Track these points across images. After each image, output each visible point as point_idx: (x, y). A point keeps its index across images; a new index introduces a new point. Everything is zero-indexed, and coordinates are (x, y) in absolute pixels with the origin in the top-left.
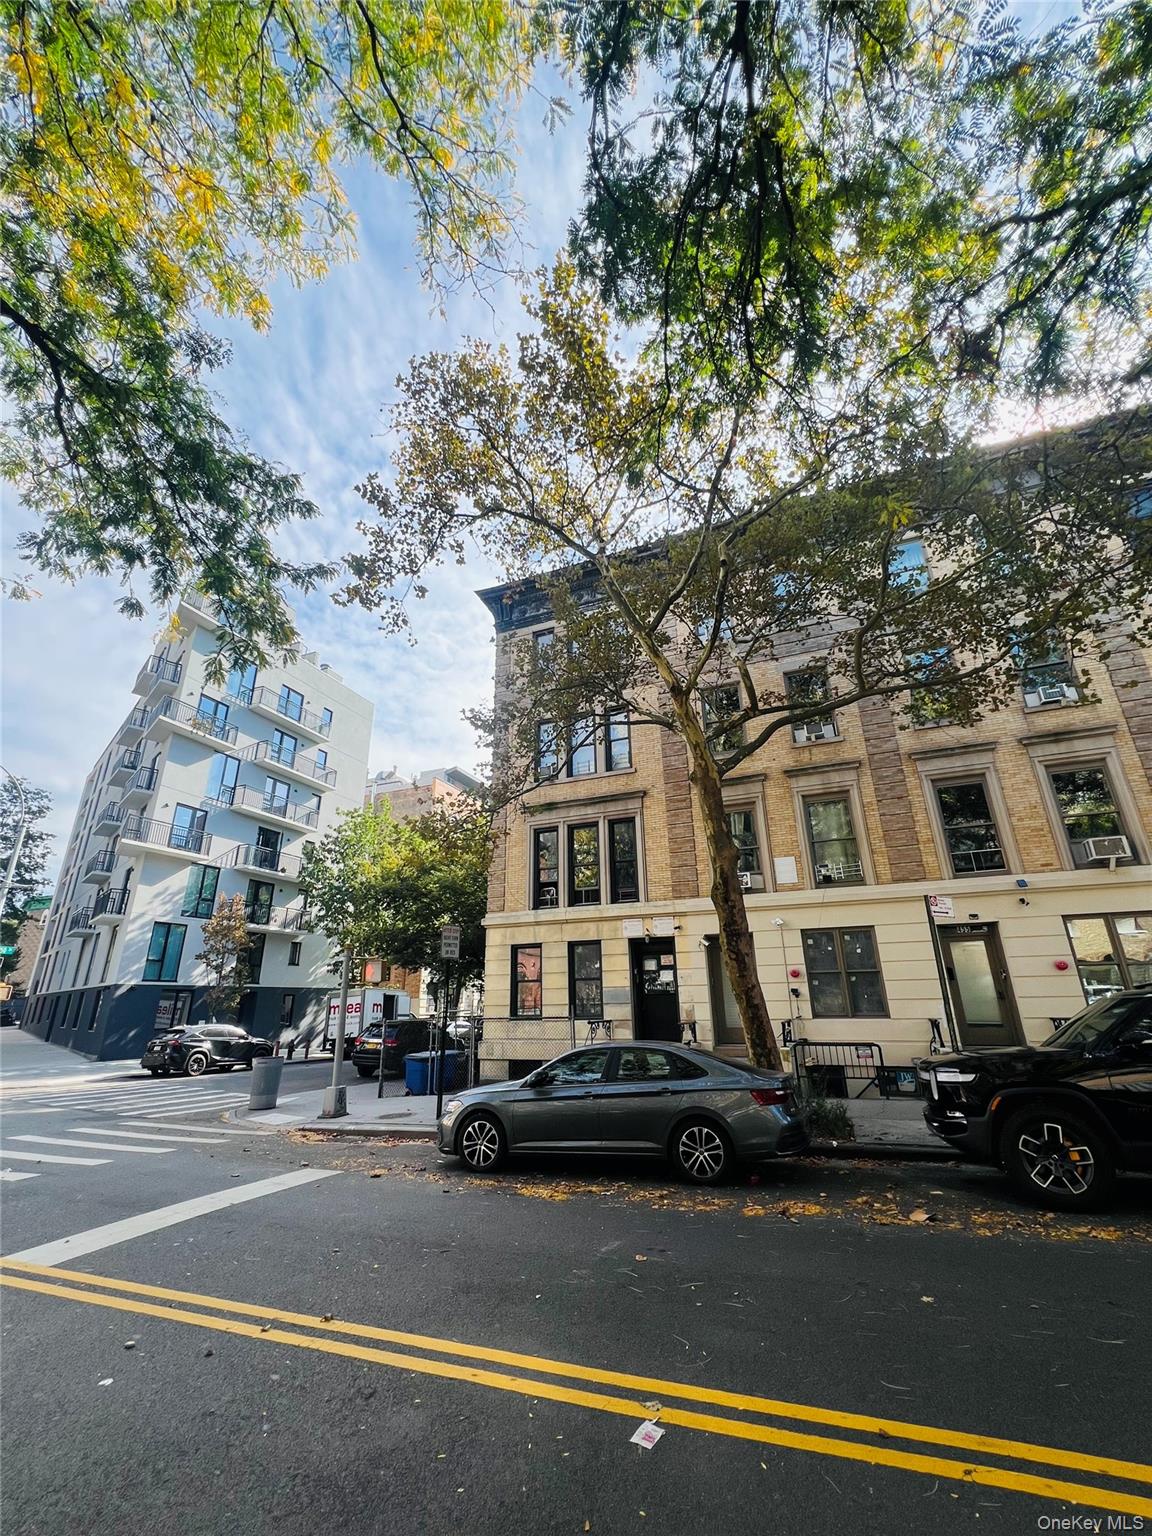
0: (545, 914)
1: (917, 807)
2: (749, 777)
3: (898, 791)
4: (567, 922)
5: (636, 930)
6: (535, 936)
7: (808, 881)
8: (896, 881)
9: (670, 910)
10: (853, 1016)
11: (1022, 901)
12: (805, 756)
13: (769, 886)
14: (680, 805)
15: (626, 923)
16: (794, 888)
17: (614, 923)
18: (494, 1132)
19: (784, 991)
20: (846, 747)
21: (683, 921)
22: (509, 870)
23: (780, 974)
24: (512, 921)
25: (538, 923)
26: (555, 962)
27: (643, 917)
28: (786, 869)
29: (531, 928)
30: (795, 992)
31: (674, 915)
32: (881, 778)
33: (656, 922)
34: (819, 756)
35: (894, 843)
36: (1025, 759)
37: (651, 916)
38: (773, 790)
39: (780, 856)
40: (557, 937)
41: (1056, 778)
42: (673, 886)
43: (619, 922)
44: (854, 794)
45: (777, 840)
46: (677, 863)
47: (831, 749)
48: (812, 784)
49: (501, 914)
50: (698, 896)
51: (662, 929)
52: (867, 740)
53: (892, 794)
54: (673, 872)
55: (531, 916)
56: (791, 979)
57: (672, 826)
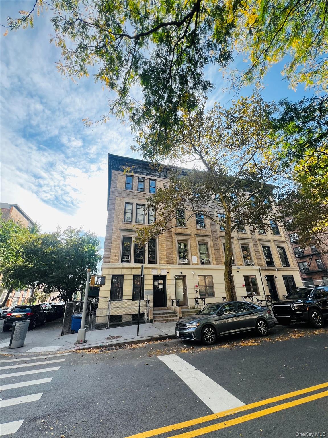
0: (126, 265)
1: (221, 249)
2: (187, 234)
3: (217, 245)
4: (134, 268)
5: (156, 272)
6: (121, 272)
7: (200, 263)
8: (216, 265)
9: (166, 267)
10: (208, 297)
11: (238, 271)
12: (199, 232)
13: (191, 263)
14: (169, 238)
15: (153, 270)
16: (196, 264)
17: (149, 270)
18: (212, 331)
19: (194, 291)
20: (207, 232)
21: (170, 271)
22: (112, 249)
23: (193, 286)
24: (114, 266)
25: (123, 268)
26: (128, 281)
27: (158, 268)
28: (195, 259)
29: (120, 269)
30: (196, 291)
31: (167, 269)
32: (214, 241)
33: (162, 270)
34: (202, 233)
35: (216, 256)
36: (238, 242)
37: (160, 269)
38: (192, 239)
39: (193, 256)
40: (129, 273)
41: (243, 247)
42: (167, 260)
43: (151, 270)
44: (209, 243)
45: (193, 251)
46: (168, 254)
47: (205, 231)
48: (200, 239)
49: (109, 264)
50: (173, 264)
51: (163, 272)
52: (212, 231)
53: (216, 245)
54: (167, 256)
55: (121, 265)
56: (196, 288)
57: (167, 243)
